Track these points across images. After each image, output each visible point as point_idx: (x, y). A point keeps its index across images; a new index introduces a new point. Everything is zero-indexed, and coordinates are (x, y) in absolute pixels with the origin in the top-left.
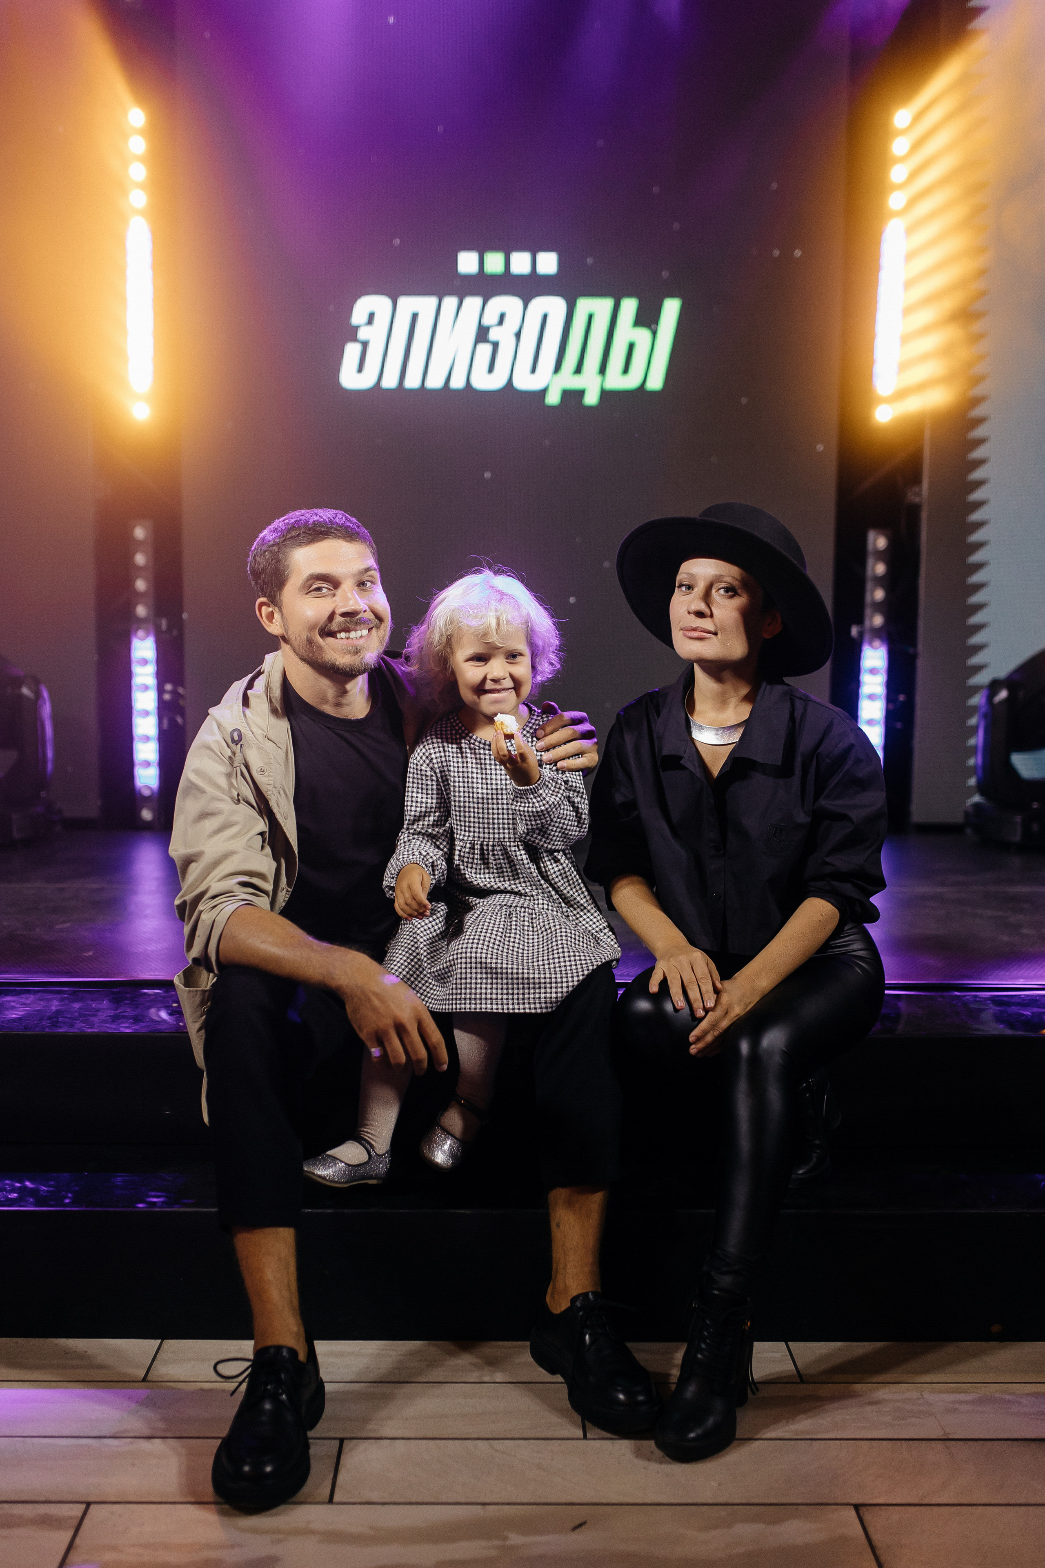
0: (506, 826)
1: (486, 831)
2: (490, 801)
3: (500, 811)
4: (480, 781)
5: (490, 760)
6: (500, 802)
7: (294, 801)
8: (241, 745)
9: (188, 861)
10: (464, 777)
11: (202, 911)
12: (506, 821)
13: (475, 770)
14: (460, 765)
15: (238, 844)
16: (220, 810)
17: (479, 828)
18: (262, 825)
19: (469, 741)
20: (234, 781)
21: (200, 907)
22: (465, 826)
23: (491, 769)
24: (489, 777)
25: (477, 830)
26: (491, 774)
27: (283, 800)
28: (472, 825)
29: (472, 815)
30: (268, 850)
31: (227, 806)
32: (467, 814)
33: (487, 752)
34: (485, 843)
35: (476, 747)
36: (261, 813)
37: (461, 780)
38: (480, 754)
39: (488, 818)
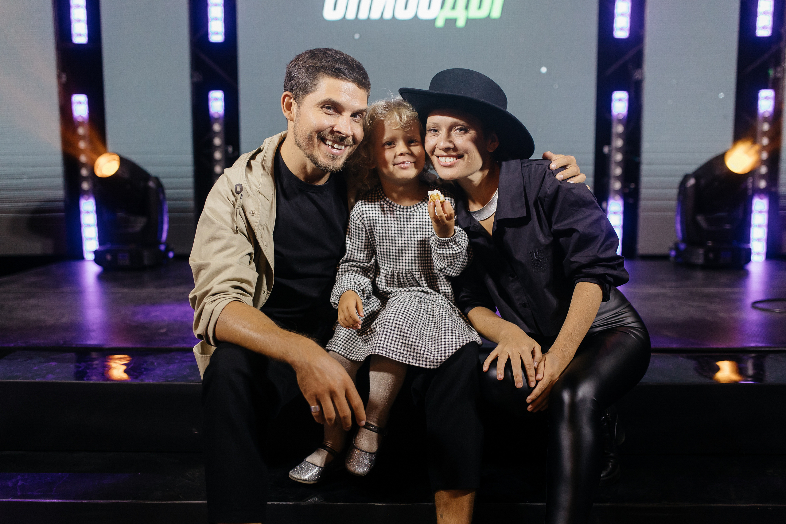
0: (413, 262)
1: (401, 264)
2: (403, 245)
3: (410, 252)
4: (396, 232)
5: (404, 218)
6: (410, 245)
7: (274, 235)
8: (241, 195)
9: (200, 268)
10: (385, 230)
11: (207, 303)
12: (413, 258)
13: (393, 225)
14: (383, 222)
15: (234, 260)
16: (224, 236)
17: (396, 262)
18: (251, 249)
19: (389, 206)
20: (235, 218)
21: (205, 300)
22: (387, 261)
23: (404, 224)
24: (402, 229)
25: (395, 263)
26: (404, 228)
27: (265, 234)
28: (392, 260)
29: (391, 254)
30: (253, 265)
31: (229, 234)
32: (388, 254)
33: (401, 213)
34: (400, 272)
35: (394, 210)
36: (249, 240)
37: (384, 231)
38: (397, 214)
39: (402, 256)
